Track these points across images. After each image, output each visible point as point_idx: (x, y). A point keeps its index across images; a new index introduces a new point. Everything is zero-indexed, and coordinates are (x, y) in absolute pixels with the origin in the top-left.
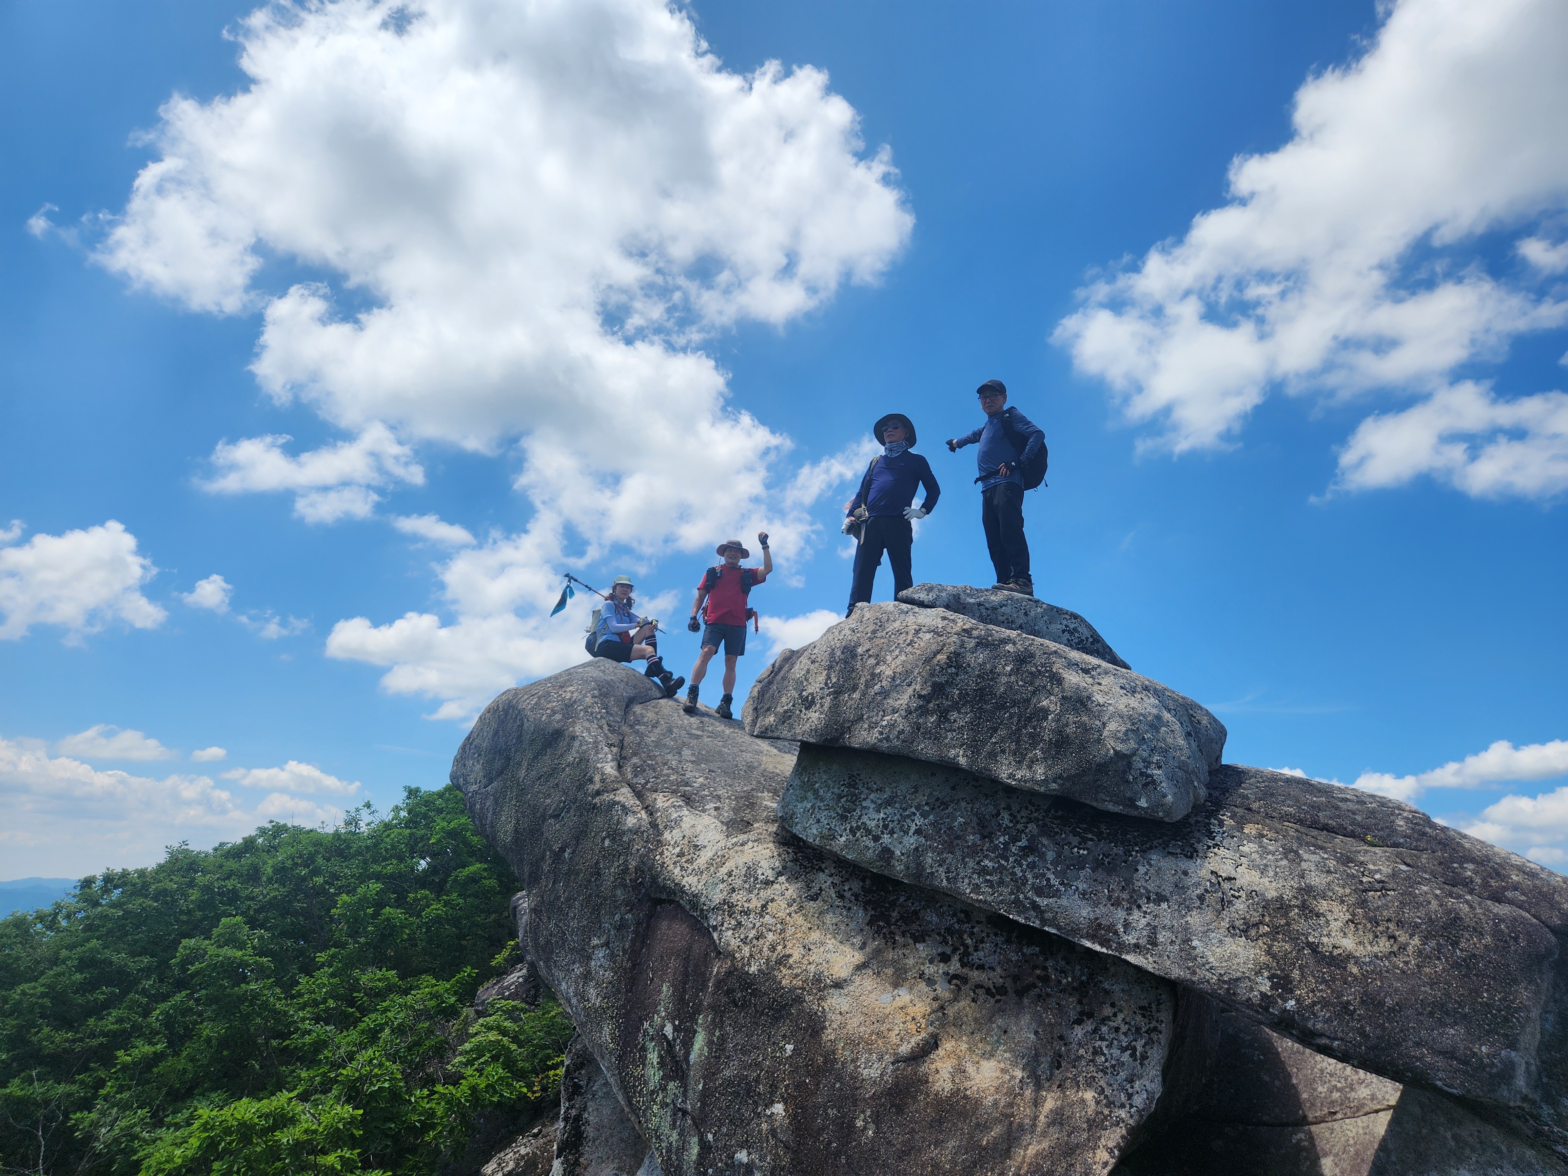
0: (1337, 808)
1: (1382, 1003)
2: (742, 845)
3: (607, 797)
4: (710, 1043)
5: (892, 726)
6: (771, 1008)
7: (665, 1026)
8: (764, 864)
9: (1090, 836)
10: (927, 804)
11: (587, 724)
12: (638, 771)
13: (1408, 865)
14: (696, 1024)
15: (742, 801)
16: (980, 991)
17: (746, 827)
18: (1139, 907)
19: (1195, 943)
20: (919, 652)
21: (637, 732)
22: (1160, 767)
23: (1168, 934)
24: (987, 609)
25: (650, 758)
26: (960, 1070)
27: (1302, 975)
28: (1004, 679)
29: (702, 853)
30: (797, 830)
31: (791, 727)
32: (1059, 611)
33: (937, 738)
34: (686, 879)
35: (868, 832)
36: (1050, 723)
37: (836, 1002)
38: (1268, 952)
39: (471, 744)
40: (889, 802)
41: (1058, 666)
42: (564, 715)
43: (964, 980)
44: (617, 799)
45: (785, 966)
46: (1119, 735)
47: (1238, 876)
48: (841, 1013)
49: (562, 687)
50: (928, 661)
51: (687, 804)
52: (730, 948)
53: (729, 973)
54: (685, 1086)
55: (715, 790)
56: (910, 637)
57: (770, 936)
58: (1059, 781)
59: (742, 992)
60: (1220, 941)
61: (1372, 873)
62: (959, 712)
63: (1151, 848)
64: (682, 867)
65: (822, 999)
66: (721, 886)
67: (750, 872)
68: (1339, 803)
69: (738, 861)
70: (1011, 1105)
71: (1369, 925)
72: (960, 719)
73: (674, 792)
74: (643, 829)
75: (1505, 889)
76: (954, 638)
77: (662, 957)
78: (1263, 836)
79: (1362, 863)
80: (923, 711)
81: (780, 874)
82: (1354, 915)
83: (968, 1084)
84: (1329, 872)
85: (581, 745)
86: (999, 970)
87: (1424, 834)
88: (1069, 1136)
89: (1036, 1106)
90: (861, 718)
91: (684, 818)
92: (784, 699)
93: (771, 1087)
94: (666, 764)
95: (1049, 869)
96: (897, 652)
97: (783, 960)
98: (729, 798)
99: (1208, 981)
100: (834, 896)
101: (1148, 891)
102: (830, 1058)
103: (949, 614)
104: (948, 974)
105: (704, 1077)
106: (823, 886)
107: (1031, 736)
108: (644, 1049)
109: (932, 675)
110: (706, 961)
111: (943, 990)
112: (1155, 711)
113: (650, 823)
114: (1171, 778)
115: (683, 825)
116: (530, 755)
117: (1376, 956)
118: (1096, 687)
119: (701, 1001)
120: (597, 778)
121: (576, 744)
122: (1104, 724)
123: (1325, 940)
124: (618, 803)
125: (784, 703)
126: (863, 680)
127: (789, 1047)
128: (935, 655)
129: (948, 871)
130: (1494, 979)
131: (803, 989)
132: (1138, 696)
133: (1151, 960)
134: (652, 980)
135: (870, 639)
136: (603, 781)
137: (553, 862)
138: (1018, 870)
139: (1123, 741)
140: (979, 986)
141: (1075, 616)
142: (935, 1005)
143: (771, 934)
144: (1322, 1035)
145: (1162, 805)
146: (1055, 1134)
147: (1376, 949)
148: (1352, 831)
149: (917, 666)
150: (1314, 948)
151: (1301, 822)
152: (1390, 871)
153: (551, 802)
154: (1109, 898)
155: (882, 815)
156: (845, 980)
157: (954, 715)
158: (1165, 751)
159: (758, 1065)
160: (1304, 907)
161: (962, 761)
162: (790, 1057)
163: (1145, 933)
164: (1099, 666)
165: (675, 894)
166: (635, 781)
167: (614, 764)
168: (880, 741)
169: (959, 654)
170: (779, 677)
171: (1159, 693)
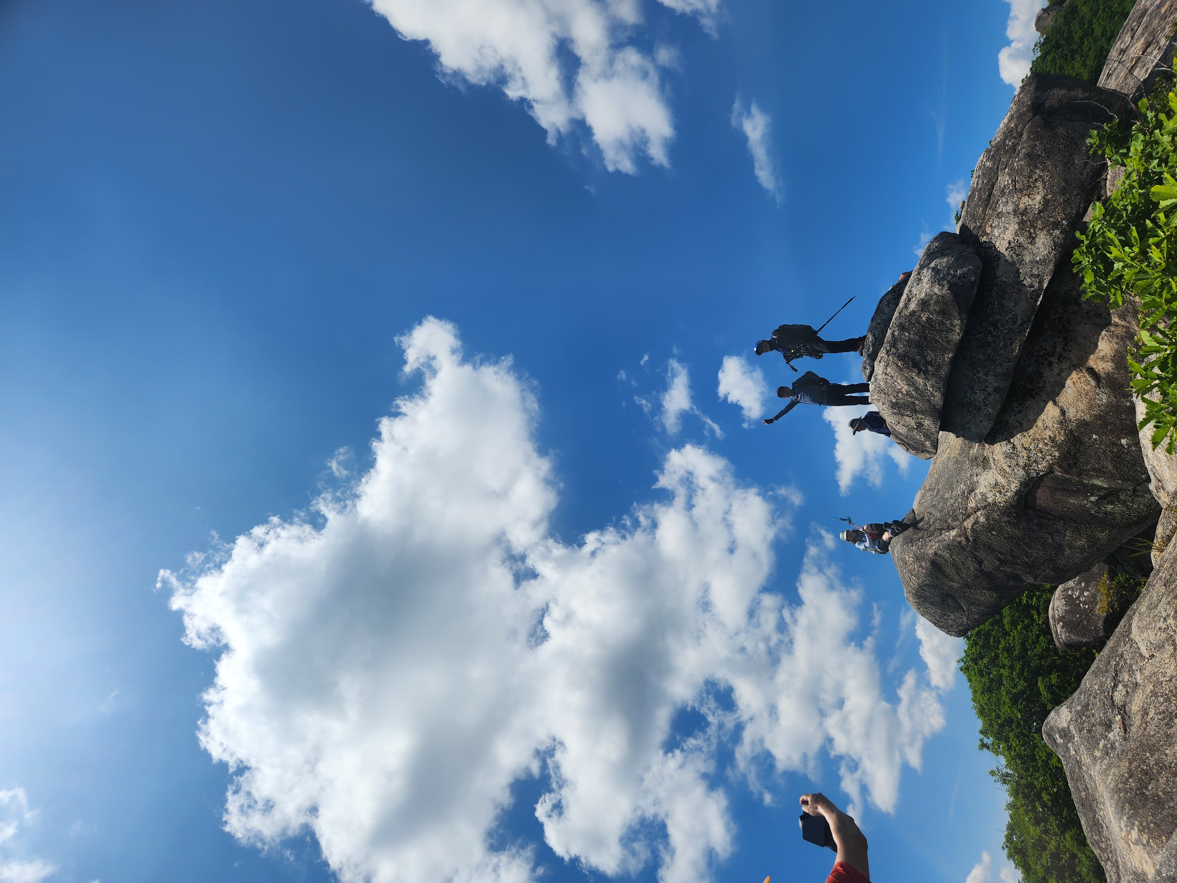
0: (981, 189)
1: (1064, 187)
2: (995, 461)
3: (969, 533)
4: (1097, 477)
5: (933, 386)
6: (1076, 445)
7: (1091, 501)
8: (1004, 449)
9: (989, 300)
10: (972, 371)
11: (928, 547)
12: (956, 519)
13: (1005, 168)
14: (1088, 484)
15: (974, 463)
16: (1066, 348)
17: (986, 459)
18: (1022, 281)
19: (1038, 259)
20: (897, 374)
21: (934, 523)
22: (957, 271)
23: (1034, 269)
24: (876, 342)
25: (949, 512)
26: (1103, 358)
27: (1052, 217)
28: (912, 336)
29: (999, 481)
30: (986, 432)
31: (932, 434)
32: (878, 308)
33: (939, 367)
34: (1012, 489)
35: (986, 398)
36: (934, 317)
37: (1071, 414)
38: (1042, 230)
39: (939, 621)
40: (972, 388)
41: (907, 312)
42: (923, 561)
43: (1061, 355)
44: (970, 527)
45: (1055, 438)
46: (940, 288)
47: (1008, 239)
48: (1077, 412)
49: (906, 563)
50: (901, 370)
51: (974, 491)
52: (1047, 466)
53: (1060, 466)
54: (1121, 490)
55: (968, 478)
56: (889, 377)
57: (1041, 446)
58: (961, 314)
59: (1069, 460)
60: (1037, 249)
61: (1008, 184)
62: (927, 356)
63: (994, 274)
64: (1007, 491)
65: (1070, 421)
66: (1016, 471)
67: (1008, 456)
68: (979, 187)
69: (1003, 463)
70: (1117, 337)
71: (1031, 189)
72: (930, 356)
73: (968, 498)
74: (986, 513)
75: (1017, 131)
76: (890, 358)
77: (1055, 503)
78: (991, 226)
79: (1004, 186)
80: (926, 373)
81: (1009, 442)
82: (1026, 195)
83: (1109, 355)
84: (1007, 202)
85: (940, 549)
86: (1056, 340)
87: (993, 155)
88: (1129, 312)
89: (1118, 325)
90: (929, 401)
91: (981, 491)
92: (918, 437)
93: (1114, 445)
94: (952, 505)
95: (1004, 318)
96: (896, 383)
97: (1052, 439)
98: (972, 470)
99: (1055, 255)
100: (1020, 415)
101: (1014, 277)
102: (1097, 417)
103: (878, 359)
104: (1058, 363)
105: (1115, 480)
106: (1016, 420)
107: (940, 325)
108: (1106, 513)
109: (908, 368)
110: (1056, 479)
111: (1065, 365)
112: (930, 271)
113: (983, 509)
114: (961, 268)
115: (985, 491)
116: (946, 580)
117: (1044, 187)
118: (918, 296)
119: (1076, 481)
120: (959, 539)
121: (939, 552)
122: (935, 294)
123: (1037, 207)
124: (972, 526)
125: (920, 437)
126: (909, 399)
127: (1094, 436)
128: (899, 366)
129: (1005, 362)
130: (1054, 142)
131: (1065, 430)
132: (922, 278)
133: (1046, 277)
134: (1069, 509)
135: (889, 396)
136: (960, 536)
137: (1006, 565)
138: (1005, 332)
139: (943, 286)
140: (1063, 349)
141: (881, 301)
142: (1072, 368)
143: (1039, 445)
144: (1078, 211)
145: (974, 270)
146: (1129, 318)
147: (1041, 187)
148: (991, 185)
149: (903, 374)
150: (1040, 212)
151: (986, 206)
152: (1008, 176)
153: (972, 565)
154: (1017, 293)
155: (978, 391)
156: (1061, 410)
157: (929, 358)
158: (949, 268)
159: (1104, 452)
160: (1022, 214)
161: (950, 355)
162: (1098, 436)
163: (1033, 279)
164: (907, 294)
165: (1021, 496)
166: (961, 520)
167: (951, 532)
168: (940, 391)
169: (899, 356)
170: (906, 440)
171: (922, 267)
